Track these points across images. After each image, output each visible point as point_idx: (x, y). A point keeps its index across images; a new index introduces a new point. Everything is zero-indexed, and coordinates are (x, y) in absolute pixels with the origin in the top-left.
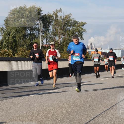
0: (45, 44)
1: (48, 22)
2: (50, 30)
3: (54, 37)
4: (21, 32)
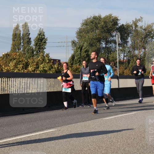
0: (122, 59)
1: (126, 33)
2: (128, 43)
3: (134, 50)
4: (95, 45)
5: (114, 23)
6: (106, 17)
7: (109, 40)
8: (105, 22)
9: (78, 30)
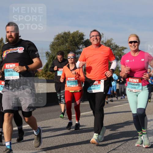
5: (81, 38)
6: (74, 33)
7: (77, 51)
8: (73, 37)
9: (52, 44)
